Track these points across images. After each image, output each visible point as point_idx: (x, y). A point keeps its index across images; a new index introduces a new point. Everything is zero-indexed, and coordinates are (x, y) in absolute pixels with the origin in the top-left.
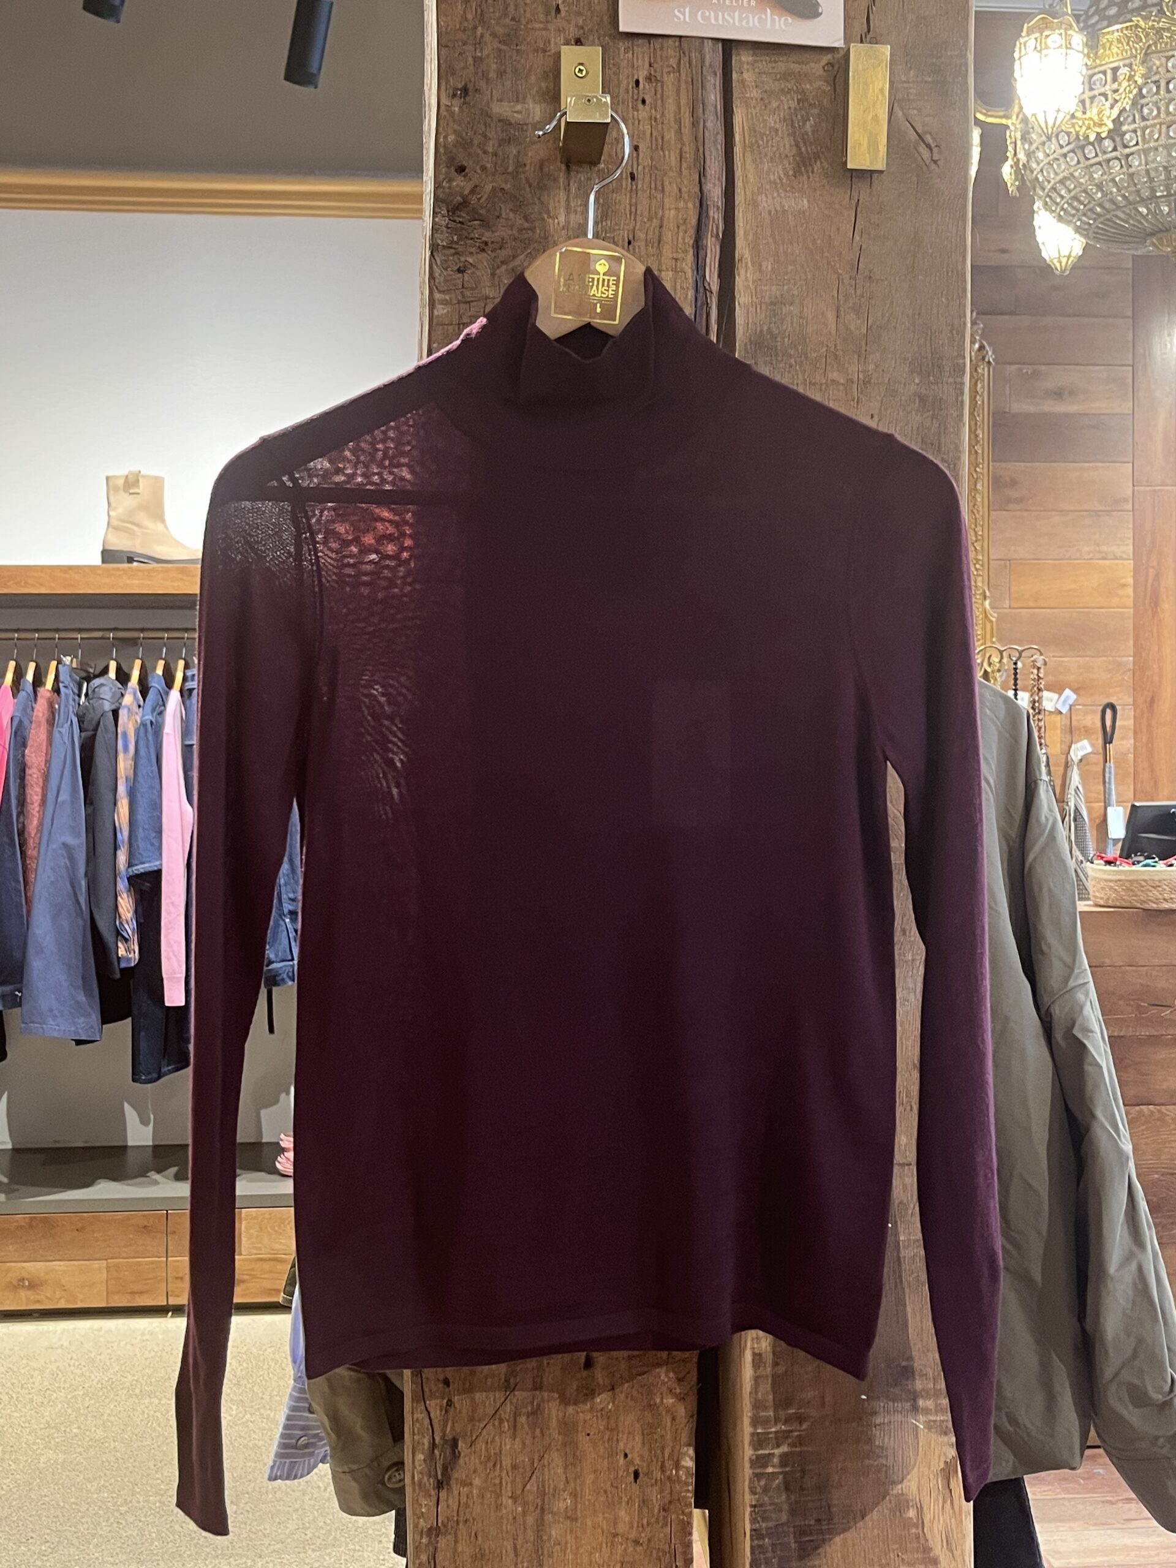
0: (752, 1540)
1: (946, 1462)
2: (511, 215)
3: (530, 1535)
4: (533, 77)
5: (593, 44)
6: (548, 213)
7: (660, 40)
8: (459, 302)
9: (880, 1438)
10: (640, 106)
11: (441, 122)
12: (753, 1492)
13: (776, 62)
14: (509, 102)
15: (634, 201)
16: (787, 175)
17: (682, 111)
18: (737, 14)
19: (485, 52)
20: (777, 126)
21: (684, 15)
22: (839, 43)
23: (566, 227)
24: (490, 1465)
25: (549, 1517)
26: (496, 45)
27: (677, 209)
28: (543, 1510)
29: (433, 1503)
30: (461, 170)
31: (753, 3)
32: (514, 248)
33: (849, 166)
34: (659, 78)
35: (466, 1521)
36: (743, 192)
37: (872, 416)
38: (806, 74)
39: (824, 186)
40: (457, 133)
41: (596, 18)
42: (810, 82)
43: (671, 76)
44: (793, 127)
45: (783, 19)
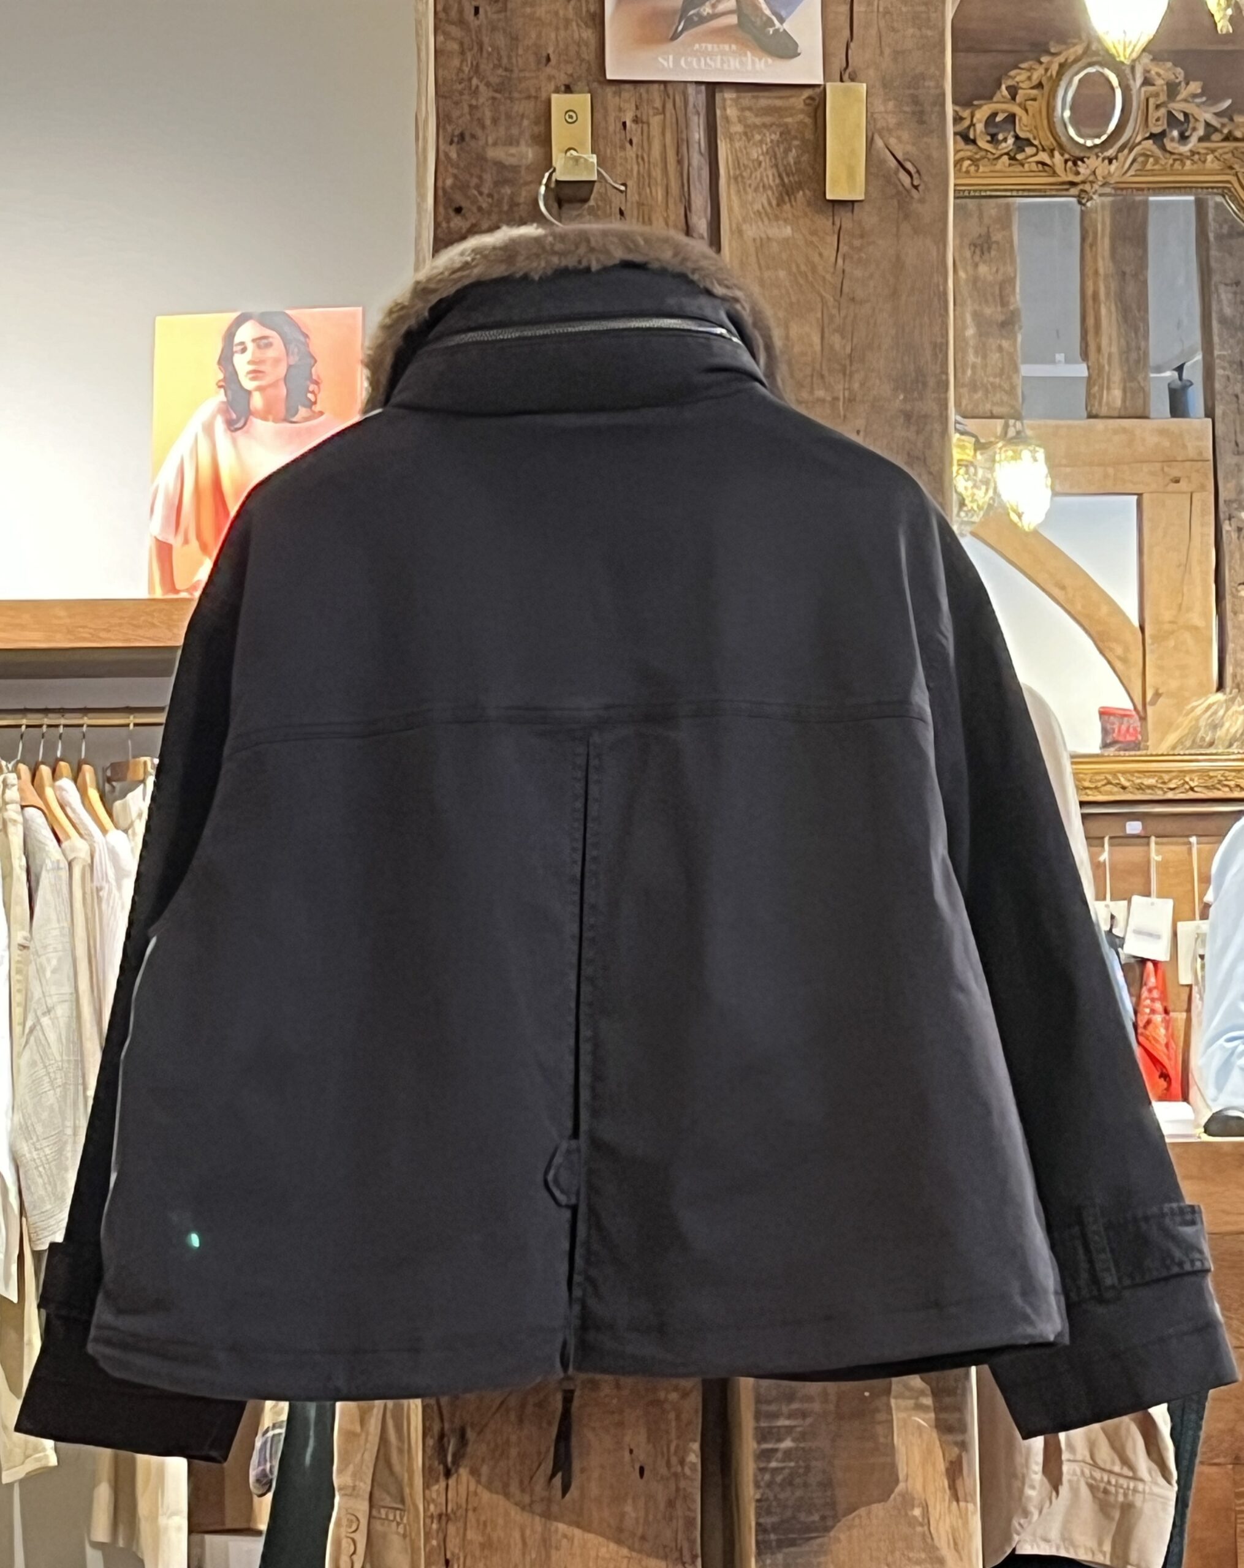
0: (757, 1535)
4: (526, 123)
5: (579, 93)
7: (646, 86)
9: (884, 1435)
10: (628, 145)
11: (441, 168)
12: (757, 1486)
13: (757, 98)
14: (505, 145)
16: (770, 204)
17: (668, 150)
18: (719, 58)
19: (480, 101)
20: (761, 158)
21: (667, 60)
22: (819, 80)
24: (497, 1454)
25: (555, 1510)
26: (491, 94)
28: (549, 1502)
29: (443, 1490)
30: (458, 210)
31: (734, 47)
33: (829, 197)
34: (645, 119)
35: (475, 1510)
36: (727, 222)
37: (858, 432)
38: (786, 109)
39: (806, 215)
40: (455, 177)
41: (584, 66)
42: (791, 115)
43: (659, 118)
44: (776, 159)
45: (763, 60)
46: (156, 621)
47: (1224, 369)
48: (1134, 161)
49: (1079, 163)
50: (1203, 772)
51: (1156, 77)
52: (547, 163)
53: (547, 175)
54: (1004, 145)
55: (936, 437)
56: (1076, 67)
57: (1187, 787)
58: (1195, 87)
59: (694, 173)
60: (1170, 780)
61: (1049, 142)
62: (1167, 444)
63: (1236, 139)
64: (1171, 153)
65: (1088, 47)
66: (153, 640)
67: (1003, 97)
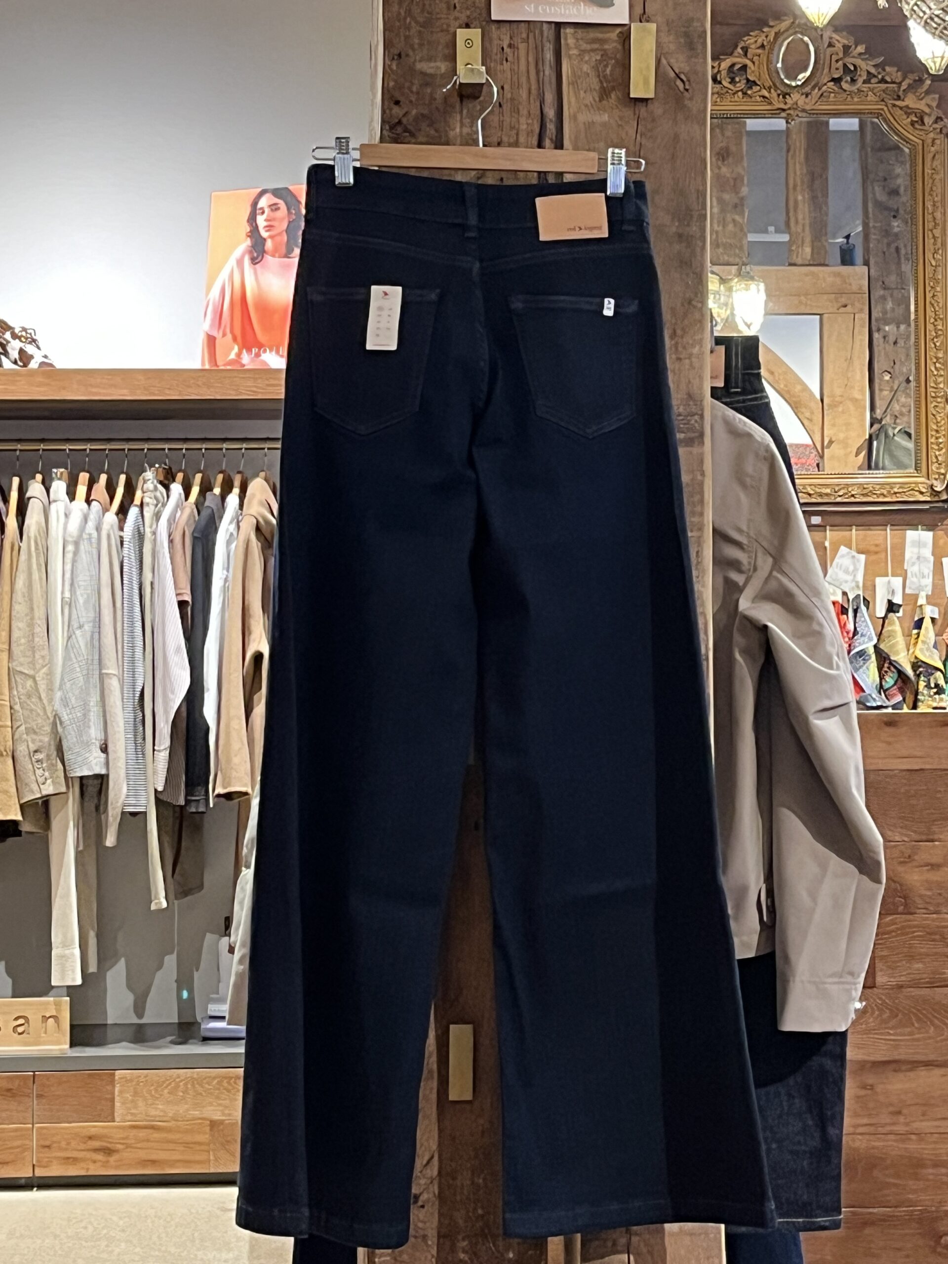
2: (428, 129)
4: (440, 48)
5: (475, 28)
6: (449, 127)
7: (515, 24)
10: (505, 62)
11: (386, 75)
13: (586, 34)
14: (427, 61)
15: (501, 119)
16: (595, 101)
17: (530, 65)
19: (412, 32)
20: (589, 71)
21: (531, 9)
22: (626, 21)
23: (463, 137)
26: (418, 28)
27: (528, 124)
30: (397, 103)
33: (632, 96)
34: (516, 45)
36: (568, 111)
38: (605, 39)
39: (617, 107)
40: (396, 81)
41: (478, 11)
42: (609, 44)
43: (525, 44)
44: (598, 71)
45: (591, 9)
46: (200, 383)
47: (875, 234)
48: (822, 95)
49: (787, 97)
50: (860, 485)
51: (836, 42)
52: (454, 72)
53: (455, 78)
54: (738, 85)
55: (698, 250)
56: (785, 35)
57: (850, 494)
58: (861, 49)
59: (547, 79)
60: (839, 490)
61: (769, 83)
62: (838, 281)
63: (887, 82)
64: (845, 91)
65: (793, 23)
66: (197, 395)
67: (739, 53)
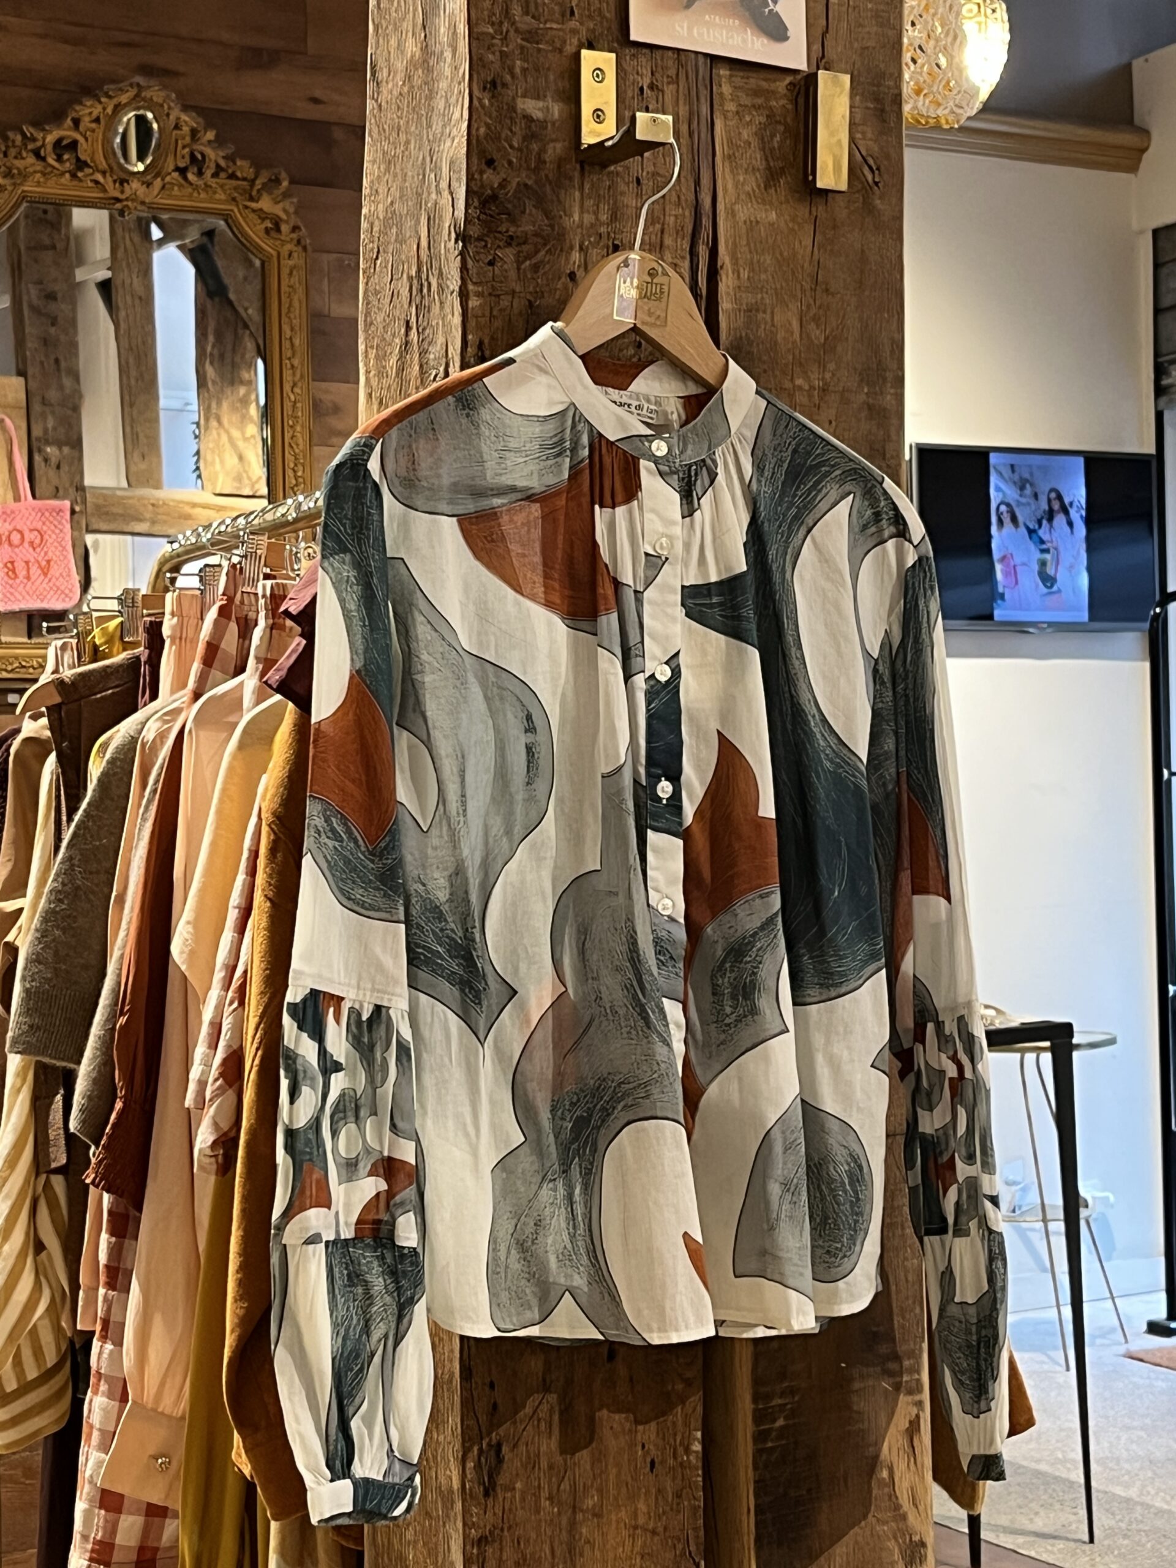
0: (756, 1515)
1: (911, 1422)
2: (534, 211)
3: (564, 1535)
4: (552, 77)
5: (605, 49)
7: (662, 51)
8: (490, 294)
9: (859, 1404)
11: (474, 117)
12: (756, 1467)
13: (748, 78)
14: (533, 97)
16: (759, 186)
17: (681, 121)
18: (725, 32)
19: (511, 47)
20: (751, 139)
21: (682, 28)
22: (805, 67)
23: (581, 225)
24: (530, 1467)
25: (580, 1516)
26: (519, 41)
27: (676, 216)
28: (574, 1507)
29: (482, 1512)
30: (490, 163)
31: (737, 22)
32: (535, 245)
33: (820, 184)
34: (660, 86)
36: (724, 202)
37: (830, 422)
38: (773, 92)
39: (787, 202)
40: (488, 126)
41: (606, 24)
42: (776, 99)
43: (671, 87)
44: (763, 139)
48: (164, 186)
49: (125, 184)
51: (184, 124)
54: (68, 164)
58: (210, 135)
59: (702, 147)
61: (103, 165)
63: (237, 178)
64: (191, 184)
67: (68, 126)
